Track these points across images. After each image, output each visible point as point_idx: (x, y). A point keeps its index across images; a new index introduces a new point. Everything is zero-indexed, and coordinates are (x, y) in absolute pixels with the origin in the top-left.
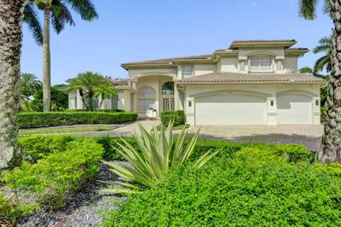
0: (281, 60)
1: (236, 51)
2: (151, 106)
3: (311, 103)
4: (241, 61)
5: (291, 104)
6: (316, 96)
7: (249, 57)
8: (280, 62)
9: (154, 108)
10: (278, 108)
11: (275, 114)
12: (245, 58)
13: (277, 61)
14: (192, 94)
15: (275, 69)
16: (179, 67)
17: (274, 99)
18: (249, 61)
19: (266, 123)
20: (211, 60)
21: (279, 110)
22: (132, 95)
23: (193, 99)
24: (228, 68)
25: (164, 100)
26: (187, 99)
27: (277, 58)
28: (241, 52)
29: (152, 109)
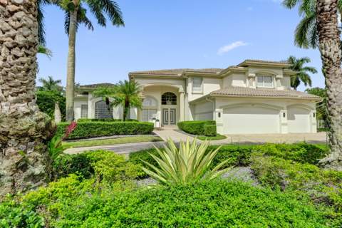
0: (280, 78)
1: (246, 68)
2: (154, 116)
3: (309, 116)
4: (249, 78)
5: (296, 115)
6: (313, 109)
7: (256, 74)
8: (279, 81)
9: (157, 118)
10: (288, 119)
11: (286, 124)
12: (254, 75)
13: (277, 79)
14: (222, 105)
15: (276, 86)
16: (189, 79)
17: (286, 111)
18: (256, 78)
19: (279, 132)
20: (220, 75)
21: (290, 121)
23: (222, 110)
24: (238, 83)
25: (164, 109)
26: (217, 110)
27: (277, 76)
28: (250, 69)
29: (154, 119)
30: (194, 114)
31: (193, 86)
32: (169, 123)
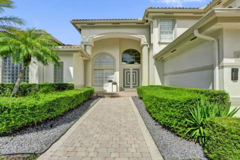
2: (111, 77)
9: (114, 80)
22: (86, 62)
25: (124, 70)
29: (110, 81)
30: (162, 76)
31: (161, 33)
32: (131, 85)
